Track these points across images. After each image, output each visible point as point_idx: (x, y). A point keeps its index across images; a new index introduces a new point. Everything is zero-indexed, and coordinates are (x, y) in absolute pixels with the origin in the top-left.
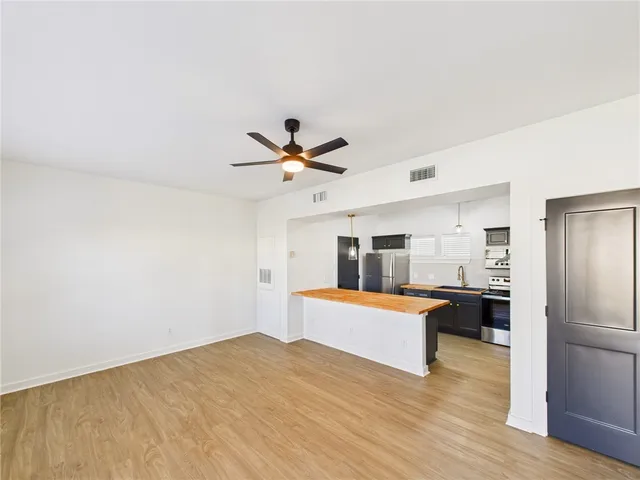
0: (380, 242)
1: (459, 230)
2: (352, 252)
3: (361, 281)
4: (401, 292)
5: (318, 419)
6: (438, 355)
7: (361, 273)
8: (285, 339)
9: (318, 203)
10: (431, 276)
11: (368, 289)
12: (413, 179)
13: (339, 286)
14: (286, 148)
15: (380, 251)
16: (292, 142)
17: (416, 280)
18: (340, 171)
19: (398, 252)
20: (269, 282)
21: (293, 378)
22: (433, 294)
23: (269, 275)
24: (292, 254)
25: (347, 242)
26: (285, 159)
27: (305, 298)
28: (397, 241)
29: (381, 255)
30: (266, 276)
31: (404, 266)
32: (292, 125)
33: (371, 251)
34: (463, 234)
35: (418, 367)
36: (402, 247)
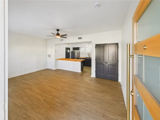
0: (74, 49)
1: (88, 47)
2: (68, 51)
3: (70, 57)
4: (78, 59)
5: (62, 80)
6: (84, 69)
7: (70, 55)
8: (54, 69)
9: (62, 41)
10: (84, 56)
11: (72, 58)
12: (79, 39)
13: (66, 58)
14: (57, 34)
15: (74, 51)
16: (58, 33)
17: (81, 56)
18: (66, 38)
19: (78, 51)
20: (50, 57)
21: (57, 75)
22: (84, 59)
23: (50, 56)
24: (56, 51)
25: (68, 49)
26: (56, 36)
27: (58, 60)
28: (78, 49)
29: (75, 51)
30: (49, 56)
31: (79, 54)
32: (58, 30)
33: (73, 51)
34: (89, 48)
35: (79, 71)
36: (79, 50)
